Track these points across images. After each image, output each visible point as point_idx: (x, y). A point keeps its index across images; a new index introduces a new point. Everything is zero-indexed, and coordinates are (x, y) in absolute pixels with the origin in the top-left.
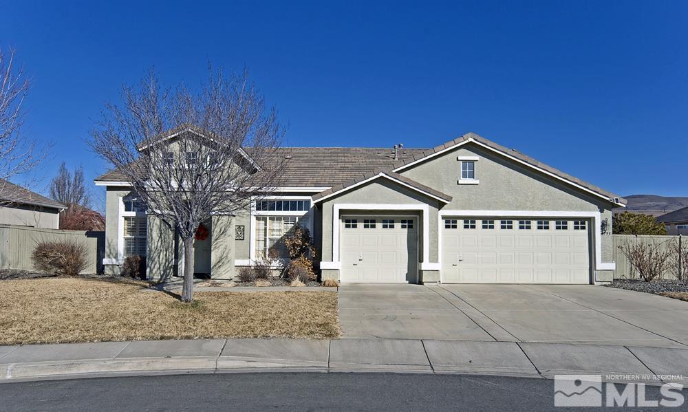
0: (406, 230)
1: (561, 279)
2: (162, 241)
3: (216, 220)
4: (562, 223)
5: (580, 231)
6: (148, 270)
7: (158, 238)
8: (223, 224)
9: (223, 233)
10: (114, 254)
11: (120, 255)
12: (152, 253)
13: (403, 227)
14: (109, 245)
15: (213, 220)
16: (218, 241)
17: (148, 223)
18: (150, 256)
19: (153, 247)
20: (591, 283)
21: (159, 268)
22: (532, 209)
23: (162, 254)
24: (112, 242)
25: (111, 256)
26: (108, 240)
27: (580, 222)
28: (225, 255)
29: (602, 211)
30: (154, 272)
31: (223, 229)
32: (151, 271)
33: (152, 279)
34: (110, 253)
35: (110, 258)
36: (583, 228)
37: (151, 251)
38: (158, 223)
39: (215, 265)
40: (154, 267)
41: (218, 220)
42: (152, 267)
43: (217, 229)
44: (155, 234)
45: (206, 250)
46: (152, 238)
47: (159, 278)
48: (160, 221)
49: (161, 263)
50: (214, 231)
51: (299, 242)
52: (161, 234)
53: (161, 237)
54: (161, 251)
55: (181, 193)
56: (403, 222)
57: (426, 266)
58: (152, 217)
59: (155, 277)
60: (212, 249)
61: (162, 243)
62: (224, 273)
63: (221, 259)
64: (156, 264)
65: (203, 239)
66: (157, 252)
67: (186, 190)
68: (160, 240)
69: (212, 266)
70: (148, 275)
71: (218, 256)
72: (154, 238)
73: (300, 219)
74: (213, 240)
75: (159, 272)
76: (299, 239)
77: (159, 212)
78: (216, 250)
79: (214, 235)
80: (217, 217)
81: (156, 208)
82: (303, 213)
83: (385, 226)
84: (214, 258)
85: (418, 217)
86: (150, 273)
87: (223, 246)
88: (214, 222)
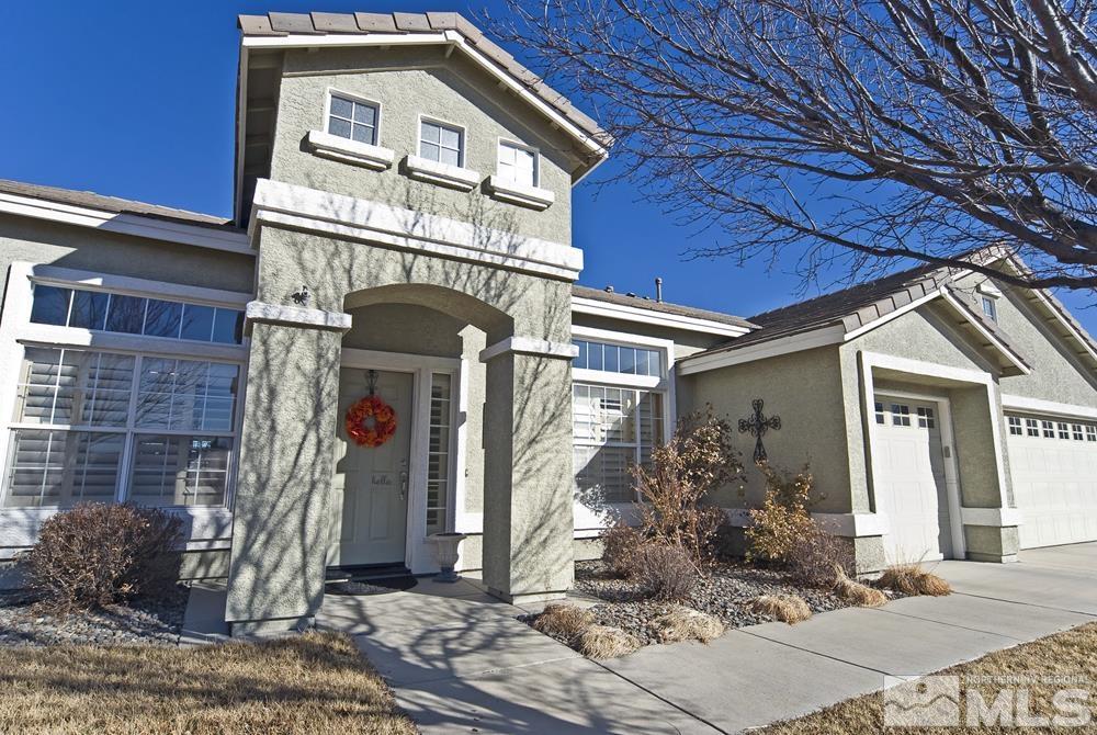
2: (319, 442)
3: (530, 371)
7: (301, 428)
8: (552, 388)
9: (553, 417)
12: (269, 495)
13: (921, 423)
15: (517, 373)
16: (538, 447)
17: (256, 359)
19: (276, 468)
21: (304, 566)
28: (557, 500)
30: (276, 584)
31: (551, 406)
32: (259, 585)
33: (266, 618)
37: (262, 486)
38: (309, 365)
39: (527, 541)
40: (276, 566)
41: (536, 375)
42: (268, 562)
43: (535, 406)
44: (291, 411)
45: (383, 481)
46: (273, 428)
47: (301, 609)
48: (319, 356)
49: (309, 540)
50: (522, 411)
51: (715, 457)
52: (318, 409)
53: (314, 424)
54: (313, 485)
55: (416, 252)
56: (920, 412)
57: (1007, 516)
58: (280, 334)
59: (281, 611)
60: (516, 477)
61: (318, 451)
62: (555, 568)
63: (547, 514)
64: (284, 550)
65: (378, 444)
66: (296, 492)
67: (430, 247)
68: (312, 437)
69: (515, 543)
70: (242, 606)
71: (538, 505)
72: (280, 427)
73: (645, 397)
74: (517, 447)
75: (299, 582)
76: (712, 448)
77: (318, 318)
78: (532, 482)
79: (526, 427)
80: (533, 363)
81: (300, 298)
82: (652, 381)
83: (897, 421)
84: (521, 514)
85: (944, 403)
86: (254, 591)
87: (552, 469)
88: (522, 381)
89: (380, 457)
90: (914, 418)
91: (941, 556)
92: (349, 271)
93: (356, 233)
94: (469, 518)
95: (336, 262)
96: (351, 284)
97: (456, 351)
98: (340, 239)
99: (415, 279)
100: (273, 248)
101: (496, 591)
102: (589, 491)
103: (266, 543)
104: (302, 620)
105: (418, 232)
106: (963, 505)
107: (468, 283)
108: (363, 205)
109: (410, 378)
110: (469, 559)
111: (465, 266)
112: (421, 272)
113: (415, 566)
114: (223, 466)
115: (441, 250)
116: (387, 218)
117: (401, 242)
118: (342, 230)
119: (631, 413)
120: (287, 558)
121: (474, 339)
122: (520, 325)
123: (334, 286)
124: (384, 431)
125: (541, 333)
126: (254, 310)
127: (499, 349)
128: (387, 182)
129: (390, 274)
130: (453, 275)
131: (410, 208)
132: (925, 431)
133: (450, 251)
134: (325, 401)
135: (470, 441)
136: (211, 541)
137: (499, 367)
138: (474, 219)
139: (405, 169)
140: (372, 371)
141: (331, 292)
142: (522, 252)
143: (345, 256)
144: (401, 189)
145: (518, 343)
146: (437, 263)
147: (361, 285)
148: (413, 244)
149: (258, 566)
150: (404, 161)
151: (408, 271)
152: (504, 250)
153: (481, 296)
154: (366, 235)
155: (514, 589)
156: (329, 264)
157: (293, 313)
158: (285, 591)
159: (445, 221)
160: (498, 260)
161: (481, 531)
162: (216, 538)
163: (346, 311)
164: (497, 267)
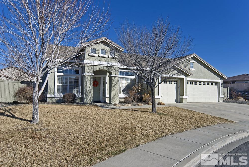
0: (175, 84)
1: (212, 101)
2: (91, 87)
3: (113, 78)
4: (212, 83)
5: (216, 86)
6: (85, 100)
8: (116, 80)
9: (116, 84)
10: (53, 93)
11: (56, 93)
12: (87, 92)
13: (175, 83)
14: (50, 88)
15: (112, 79)
16: (114, 87)
17: (85, 79)
18: (86, 94)
19: (87, 89)
20: (218, 102)
21: (90, 99)
22: (207, 79)
23: (91, 92)
24: (51, 87)
25: (51, 93)
26: (49, 86)
27: (216, 83)
28: (117, 93)
29: (221, 80)
30: (88, 100)
31: (116, 82)
32: (86, 100)
33: (87, 103)
34: (51, 92)
35: (50, 94)
36: (216, 85)
37: (86, 91)
38: (90, 79)
39: (113, 97)
40: (88, 99)
41: (114, 79)
42: (87, 98)
43: (114, 83)
44: (88, 84)
45: (97, 91)
46: (87, 86)
47: (90, 103)
48: (91, 78)
49: (91, 96)
50: (112, 83)
51: (140, 88)
52: (91, 84)
53: (91, 85)
54: (91, 91)
55: (100, 66)
56: (175, 82)
57: (185, 97)
58: (87, 76)
59: (88, 103)
60: (112, 90)
61: (91, 88)
62: (116, 101)
63: (115, 95)
64: (88, 97)
65: (96, 86)
66: (89, 92)
67: (102, 65)
68: (90, 86)
69: (112, 98)
70: (85, 102)
71: (114, 93)
72: (88, 86)
73: (133, 79)
74: (112, 87)
75: (90, 100)
76: (140, 87)
77: (90, 74)
78: (114, 91)
79: (113, 85)
80: (114, 78)
81: (89, 72)
82: (134, 77)
83: (170, 83)
84: (112, 95)
85: (179, 80)
86: (86, 101)
87: (116, 90)
88: (113, 80)
89: (97, 88)
90: (173, 83)
91: (176, 102)
92: (93, 69)
93: (94, 65)
94: (107, 96)
95: (92, 68)
96: (93, 70)
97: (106, 75)
98: (92, 66)
99: (100, 69)
100: (86, 68)
101: (110, 103)
102: (124, 92)
103: (87, 97)
104: (90, 104)
105: (100, 64)
106: (180, 95)
107: (106, 69)
108: (94, 61)
109: (100, 78)
110: (107, 100)
111: (106, 67)
112: (101, 68)
113: (101, 101)
114: (78, 89)
115: (103, 65)
116: (97, 63)
117: (99, 65)
118: (93, 65)
119: (131, 82)
120: (89, 98)
121: (108, 74)
122: (112, 73)
123: (92, 71)
124: (97, 85)
125: (115, 74)
126: (85, 74)
127: (110, 76)
128: (97, 58)
129: (97, 69)
130: (104, 68)
131: (99, 61)
132: (175, 85)
133: (104, 65)
134: (92, 83)
135: (108, 86)
136: (77, 98)
137: (110, 78)
138: (106, 61)
139: (99, 56)
140: (95, 77)
141: (91, 71)
142: (112, 65)
143: (93, 67)
144: (98, 58)
145: (112, 75)
146: (103, 67)
147: (95, 70)
148: (100, 65)
149: (86, 99)
150: (99, 55)
151: (99, 68)
152: (110, 65)
153: (108, 70)
154: (95, 65)
155: (112, 102)
156: (91, 68)
157: (88, 74)
158: (89, 101)
159: (103, 62)
160: (110, 66)
161: (108, 97)
162: (78, 97)
163: (93, 73)
164: (109, 67)
